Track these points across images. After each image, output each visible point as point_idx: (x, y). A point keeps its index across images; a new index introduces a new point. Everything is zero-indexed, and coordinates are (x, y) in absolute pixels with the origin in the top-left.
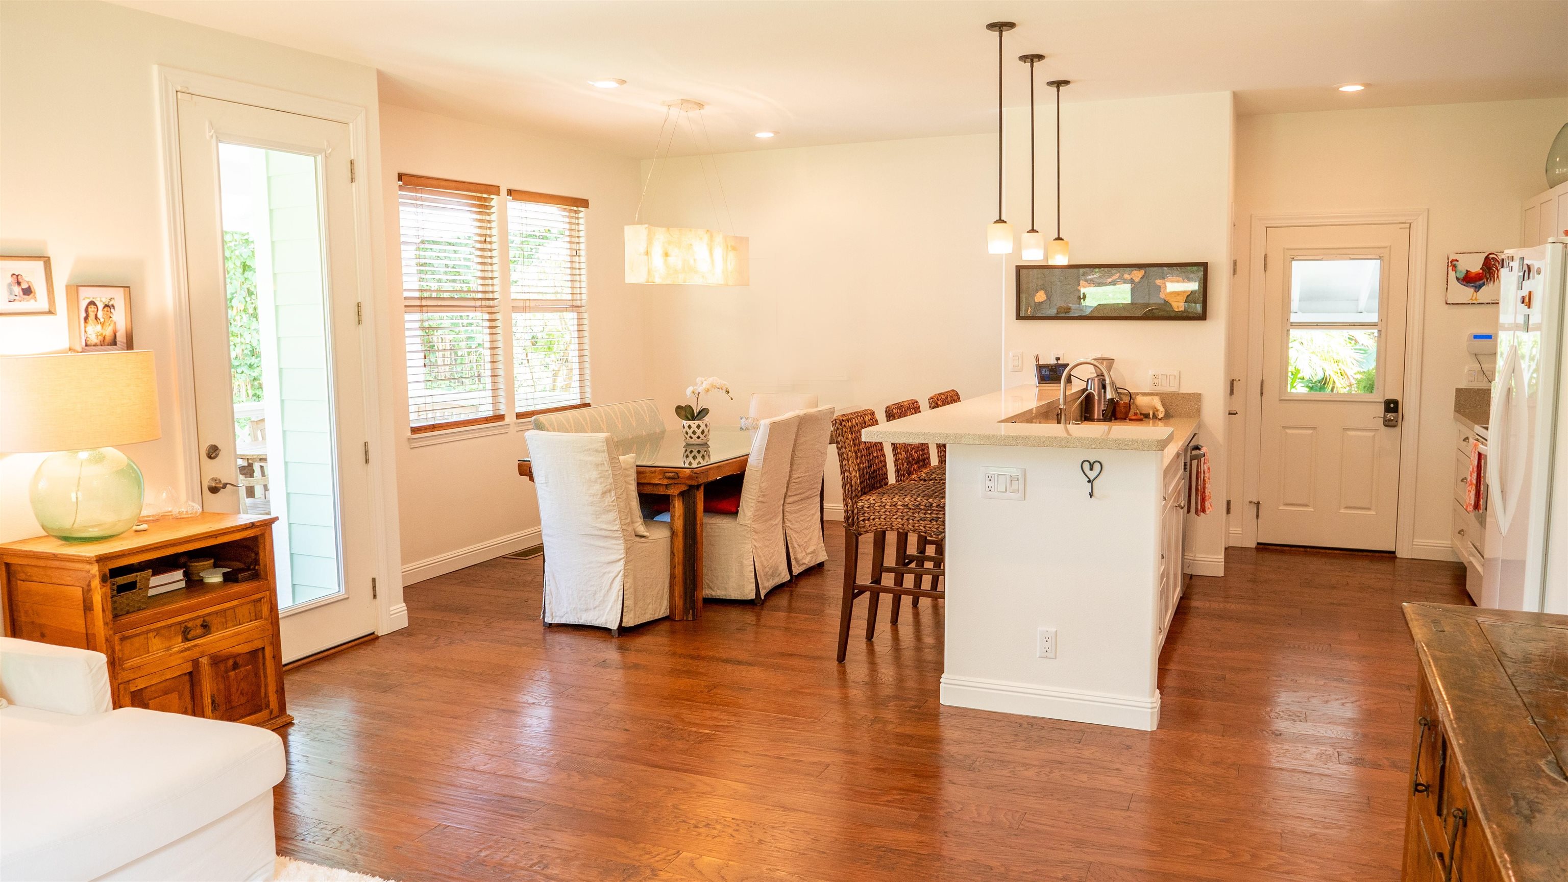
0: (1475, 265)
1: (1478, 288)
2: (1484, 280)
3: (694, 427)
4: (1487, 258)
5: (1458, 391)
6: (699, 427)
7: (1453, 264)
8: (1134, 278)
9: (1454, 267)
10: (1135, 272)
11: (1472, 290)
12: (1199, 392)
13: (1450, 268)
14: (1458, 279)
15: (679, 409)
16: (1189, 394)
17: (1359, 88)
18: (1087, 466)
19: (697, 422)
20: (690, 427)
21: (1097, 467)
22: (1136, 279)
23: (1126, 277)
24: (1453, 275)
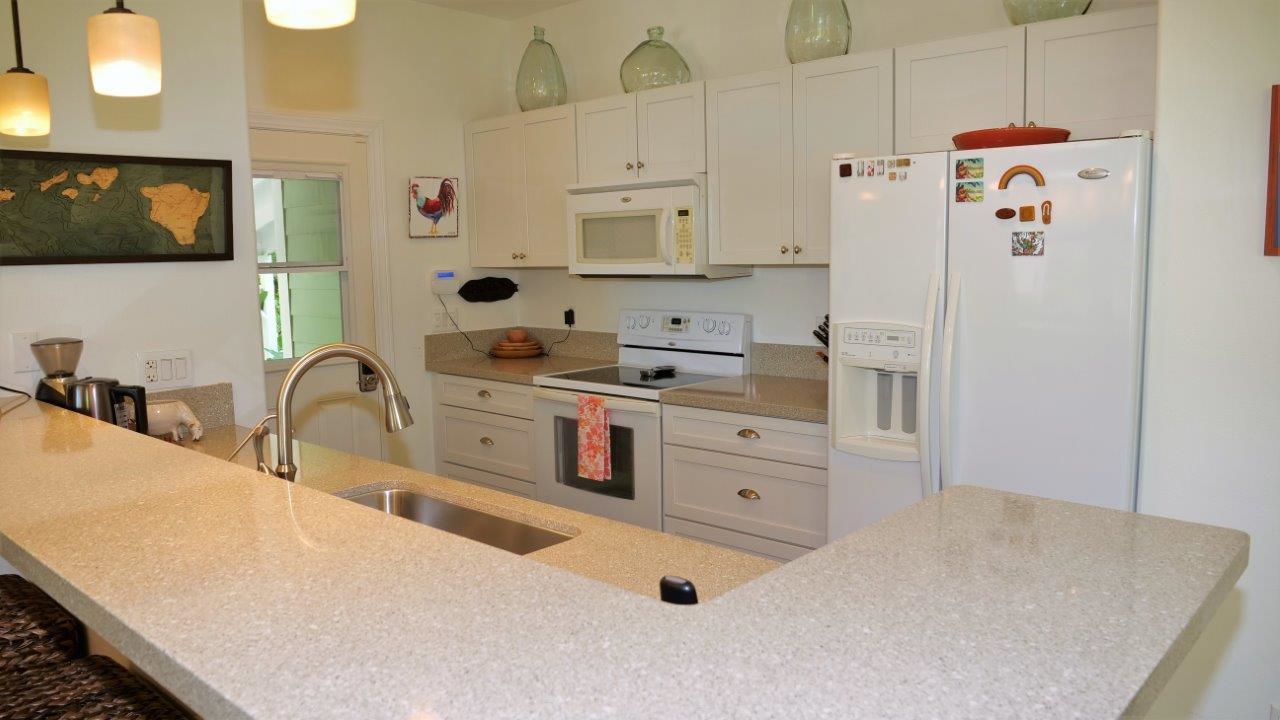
0: (432, 192)
1: (436, 219)
2: (442, 210)
4: (443, 184)
5: (428, 338)
7: (414, 190)
8: (99, 183)
9: (415, 193)
10: (100, 170)
11: (431, 221)
12: (227, 382)
13: (412, 195)
14: (419, 208)
16: (213, 388)
22: (105, 185)
23: (84, 179)
24: (414, 203)
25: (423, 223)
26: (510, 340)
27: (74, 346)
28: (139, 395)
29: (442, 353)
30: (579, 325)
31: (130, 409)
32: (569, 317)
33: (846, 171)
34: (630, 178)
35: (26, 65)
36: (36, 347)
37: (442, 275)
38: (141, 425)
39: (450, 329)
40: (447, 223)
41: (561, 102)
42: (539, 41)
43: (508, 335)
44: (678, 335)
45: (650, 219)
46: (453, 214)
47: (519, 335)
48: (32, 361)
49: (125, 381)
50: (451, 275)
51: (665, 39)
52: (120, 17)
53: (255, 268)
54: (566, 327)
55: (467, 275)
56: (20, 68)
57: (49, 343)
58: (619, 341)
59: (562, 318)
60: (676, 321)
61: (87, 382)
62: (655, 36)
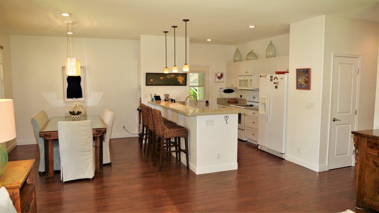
0: (219, 75)
1: (220, 79)
3: (75, 118)
4: (221, 74)
5: (217, 98)
6: (79, 117)
7: (216, 75)
15: (70, 112)
17: (211, 40)
18: (226, 117)
19: (78, 116)
20: (73, 117)
21: (227, 117)
22: (173, 77)
23: (171, 76)
24: (216, 77)
25: (218, 80)
26: (232, 100)
27: (168, 95)
28: (175, 100)
29: (220, 101)
30: (243, 98)
31: (174, 101)
32: (241, 96)
33: (261, 76)
34: (246, 74)
35: (167, 67)
36: (165, 95)
37: (221, 88)
38: (175, 102)
39: (222, 97)
40: (222, 80)
41: (240, 61)
42: (238, 51)
43: (231, 99)
44: (254, 100)
45: (247, 81)
46: (223, 78)
47: (233, 99)
48: (164, 96)
49: (173, 99)
50: (222, 88)
51: (254, 52)
52: (175, 67)
53: (189, 86)
54: (241, 98)
55: (225, 88)
56: (166, 67)
57: (166, 94)
58: (247, 100)
59: (240, 96)
60: (254, 97)
61: (169, 99)
62: (252, 51)
